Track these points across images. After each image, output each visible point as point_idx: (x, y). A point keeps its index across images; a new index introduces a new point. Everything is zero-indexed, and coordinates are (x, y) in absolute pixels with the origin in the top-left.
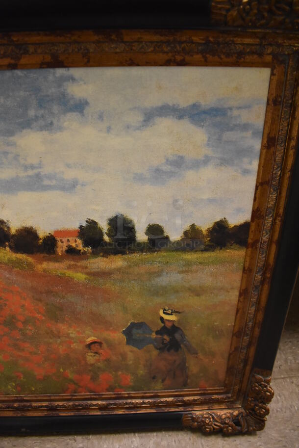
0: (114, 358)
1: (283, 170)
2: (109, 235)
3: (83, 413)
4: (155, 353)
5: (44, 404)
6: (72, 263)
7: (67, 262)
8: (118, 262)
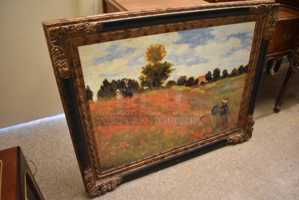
0: (207, 122)
1: (258, 48)
2: (213, 75)
3: (196, 148)
4: (219, 116)
5: (183, 148)
6: (201, 87)
7: (200, 87)
8: (214, 84)
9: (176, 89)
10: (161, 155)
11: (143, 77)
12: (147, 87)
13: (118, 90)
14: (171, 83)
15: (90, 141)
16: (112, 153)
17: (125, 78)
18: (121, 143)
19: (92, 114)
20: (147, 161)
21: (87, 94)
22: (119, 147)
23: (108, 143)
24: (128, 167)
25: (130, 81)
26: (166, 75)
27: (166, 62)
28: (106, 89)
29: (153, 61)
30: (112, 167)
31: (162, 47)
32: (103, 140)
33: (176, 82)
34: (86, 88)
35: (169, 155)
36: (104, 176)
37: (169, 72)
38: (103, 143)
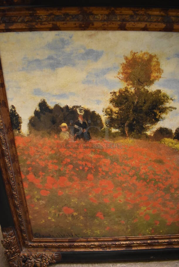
5: (166, 241)
9: (171, 145)
10: (127, 242)
11: (111, 111)
12: (117, 130)
13: (64, 124)
14: (164, 132)
15: (15, 193)
16: (50, 218)
17: (79, 105)
18: (65, 208)
19: (19, 154)
20: (103, 243)
21: (11, 118)
22: (61, 213)
23: (44, 202)
24: (72, 244)
25: (87, 112)
26: (156, 115)
27: (159, 91)
28: (43, 117)
29: (133, 84)
30: (49, 236)
31: (155, 60)
32: (37, 197)
33: (174, 131)
34: (10, 108)
35: (140, 245)
36: (35, 244)
37: (163, 110)
38: (36, 201)
